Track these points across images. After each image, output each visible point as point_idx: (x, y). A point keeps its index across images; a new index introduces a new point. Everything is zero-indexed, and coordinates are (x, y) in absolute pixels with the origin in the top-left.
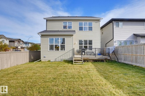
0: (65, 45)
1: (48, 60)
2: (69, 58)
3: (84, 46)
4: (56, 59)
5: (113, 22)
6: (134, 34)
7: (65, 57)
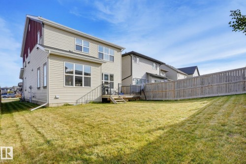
0: (90, 78)
1: (63, 104)
2: (96, 98)
3: (105, 82)
4: (77, 100)
5: (132, 55)
6: (147, 73)
7: (94, 98)
